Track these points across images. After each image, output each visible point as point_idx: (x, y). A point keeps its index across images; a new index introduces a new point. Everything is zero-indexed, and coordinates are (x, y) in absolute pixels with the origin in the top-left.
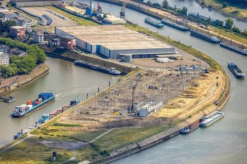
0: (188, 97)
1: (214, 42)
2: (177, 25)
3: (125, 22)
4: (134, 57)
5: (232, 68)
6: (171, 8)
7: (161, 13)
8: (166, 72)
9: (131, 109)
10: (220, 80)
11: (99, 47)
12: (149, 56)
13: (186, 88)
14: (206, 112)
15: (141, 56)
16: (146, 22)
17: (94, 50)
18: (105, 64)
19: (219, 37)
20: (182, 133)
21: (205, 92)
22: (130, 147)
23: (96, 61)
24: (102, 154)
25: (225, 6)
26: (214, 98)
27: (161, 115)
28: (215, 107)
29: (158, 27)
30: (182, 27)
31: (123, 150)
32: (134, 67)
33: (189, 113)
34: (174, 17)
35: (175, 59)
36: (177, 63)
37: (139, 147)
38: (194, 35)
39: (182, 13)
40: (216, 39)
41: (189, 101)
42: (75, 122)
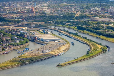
0: (58, 49)
1: (72, 38)
2: (65, 34)
3: (52, 34)
4: (49, 41)
5: (72, 43)
6: (65, 31)
7: (62, 32)
8: (56, 44)
9: (43, 52)
10: (68, 46)
11: (42, 39)
12: (53, 41)
13: (58, 48)
14: (61, 52)
15: (51, 41)
16: (59, 34)
17: (41, 40)
18: (42, 43)
19: (73, 37)
20: (53, 57)
21: (62, 48)
22: (39, 60)
23: (41, 42)
24: (32, 61)
25: (79, 30)
26: (64, 50)
27: (49, 53)
28: (63, 51)
29: (61, 35)
30: (66, 35)
31: (37, 60)
32: (49, 43)
33: (56, 53)
34: (65, 33)
35: (59, 41)
36: (59, 42)
37: (41, 60)
38: (68, 36)
39: (67, 32)
40: (72, 37)
41: (57, 50)
42: (29, 54)
